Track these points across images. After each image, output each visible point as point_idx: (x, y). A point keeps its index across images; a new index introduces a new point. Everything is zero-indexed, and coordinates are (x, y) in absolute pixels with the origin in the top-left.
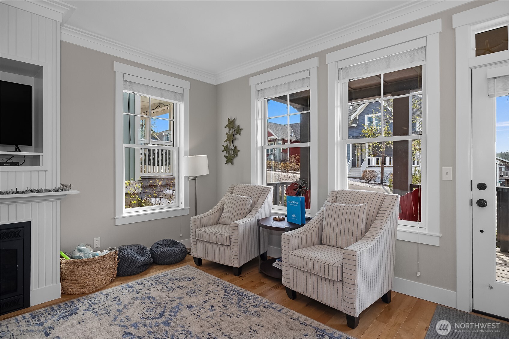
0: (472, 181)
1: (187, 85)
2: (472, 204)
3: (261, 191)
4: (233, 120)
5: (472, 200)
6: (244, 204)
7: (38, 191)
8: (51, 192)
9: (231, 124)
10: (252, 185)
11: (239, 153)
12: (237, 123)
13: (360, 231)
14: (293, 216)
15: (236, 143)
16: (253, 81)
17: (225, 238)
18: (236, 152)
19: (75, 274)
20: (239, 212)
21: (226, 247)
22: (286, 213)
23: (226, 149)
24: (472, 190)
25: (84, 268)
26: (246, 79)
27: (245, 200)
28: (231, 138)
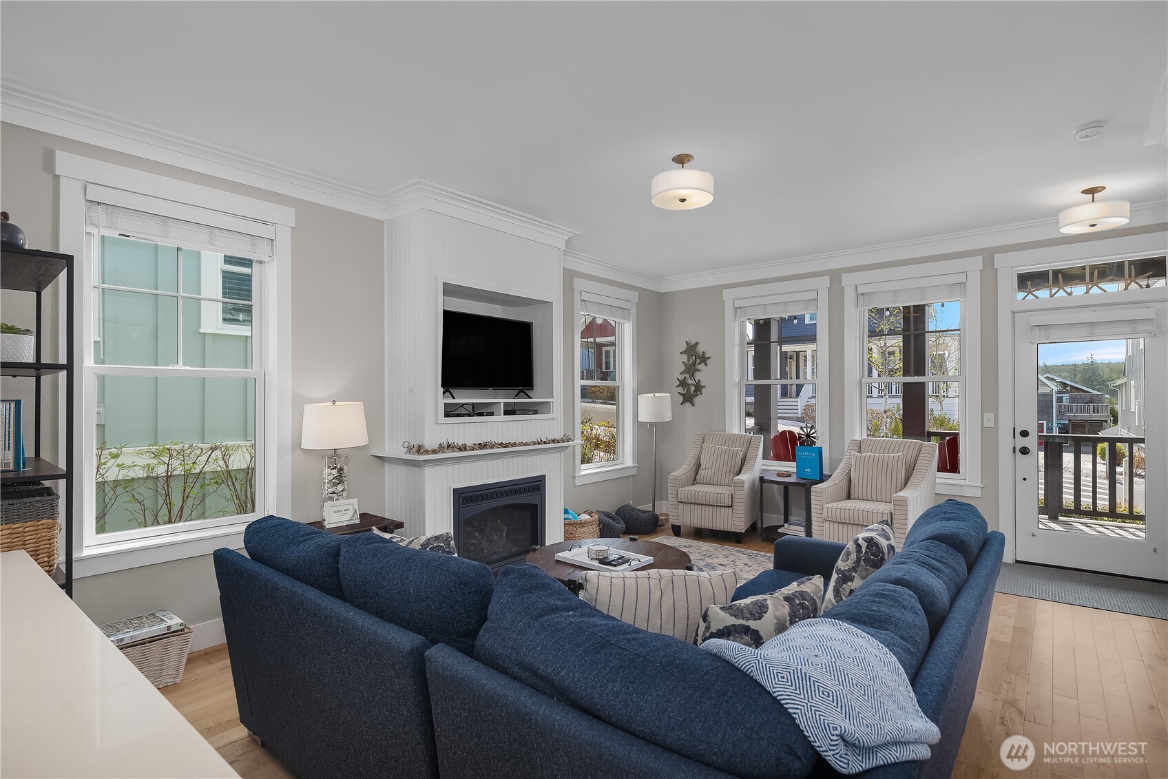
0: (1014, 428)
1: (634, 296)
2: (1014, 452)
3: (749, 441)
4: (693, 345)
5: (1014, 448)
6: (734, 458)
7: (506, 446)
8: (530, 445)
9: (691, 349)
10: (727, 432)
11: (703, 390)
12: (700, 349)
13: (899, 482)
14: (806, 470)
15: (698, 376)
16: (728, 295)
17: (726, 497)
18: (699, 388)
19: (574, 536)
20: (728, 468)
21: (726, 509)
22: (795, 470)
23: (683, 384)
24: (1014, 438)
25: (583, 530)
26: (718, 290)
27: (735, 453)
28: (691, 369)
